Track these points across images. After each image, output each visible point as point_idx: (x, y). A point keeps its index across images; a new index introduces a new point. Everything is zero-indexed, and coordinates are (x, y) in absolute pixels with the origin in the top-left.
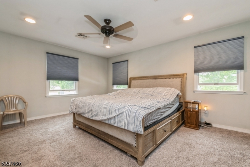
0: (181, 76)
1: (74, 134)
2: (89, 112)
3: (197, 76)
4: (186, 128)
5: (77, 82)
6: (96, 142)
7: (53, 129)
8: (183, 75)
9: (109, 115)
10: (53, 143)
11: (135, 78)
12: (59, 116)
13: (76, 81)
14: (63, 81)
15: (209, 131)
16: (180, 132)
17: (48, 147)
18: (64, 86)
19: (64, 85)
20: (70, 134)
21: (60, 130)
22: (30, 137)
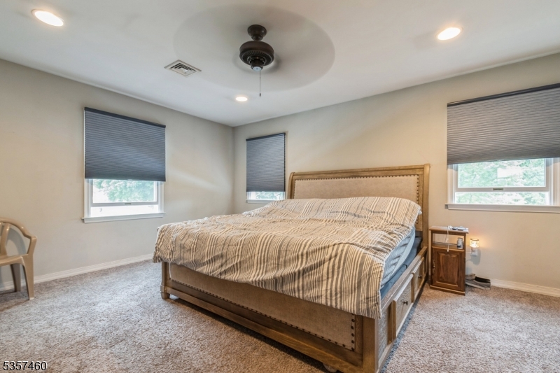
0: (418, 171)
1: (169, 316)
2: (214, 259)
3: (454, 171)
4: (437, 292)
5: (163, 182)
6: (233, 339)
7: (110, 305)
8: (422, 168)
9: (278, 269)
10: (117, 346)
11: (303, 176)
12: (118, 269)
13: (160, 182)
14: (113, 181)
15: (487, 296)
16: (427, 302)
17: (105, 356)
18: (114, 194)
19: (117, 190)
20: (158, 317)
21: (128, 308)
22: (49, 330)
